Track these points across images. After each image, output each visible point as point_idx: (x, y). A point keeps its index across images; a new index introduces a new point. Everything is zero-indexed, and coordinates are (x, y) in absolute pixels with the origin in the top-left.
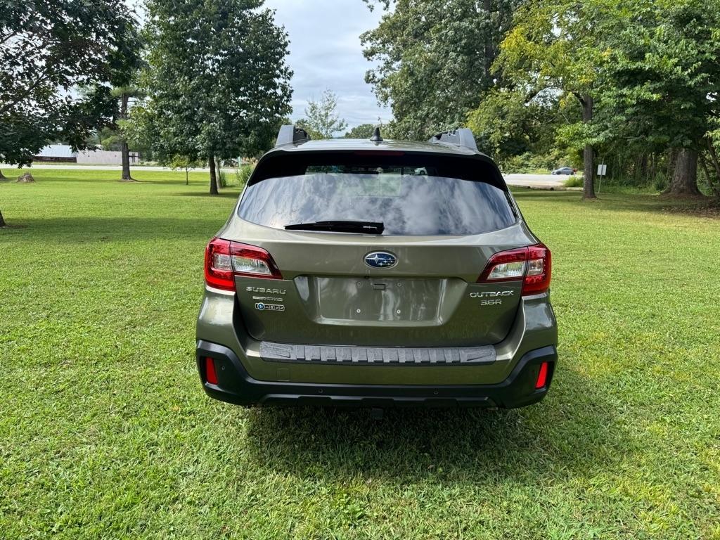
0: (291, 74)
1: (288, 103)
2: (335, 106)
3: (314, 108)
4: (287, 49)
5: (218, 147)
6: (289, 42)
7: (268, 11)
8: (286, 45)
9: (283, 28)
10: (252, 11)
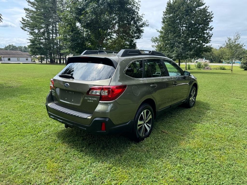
0: (212, 29)
1: (210, 39)
2: (239, 38)
3: (230, 39)
4: (212, 19)
5: (179, 56)
6: (213, 17)
7: (206, 7)
8: (212, 18)
9: (211, 12)
10: (199, 8)
